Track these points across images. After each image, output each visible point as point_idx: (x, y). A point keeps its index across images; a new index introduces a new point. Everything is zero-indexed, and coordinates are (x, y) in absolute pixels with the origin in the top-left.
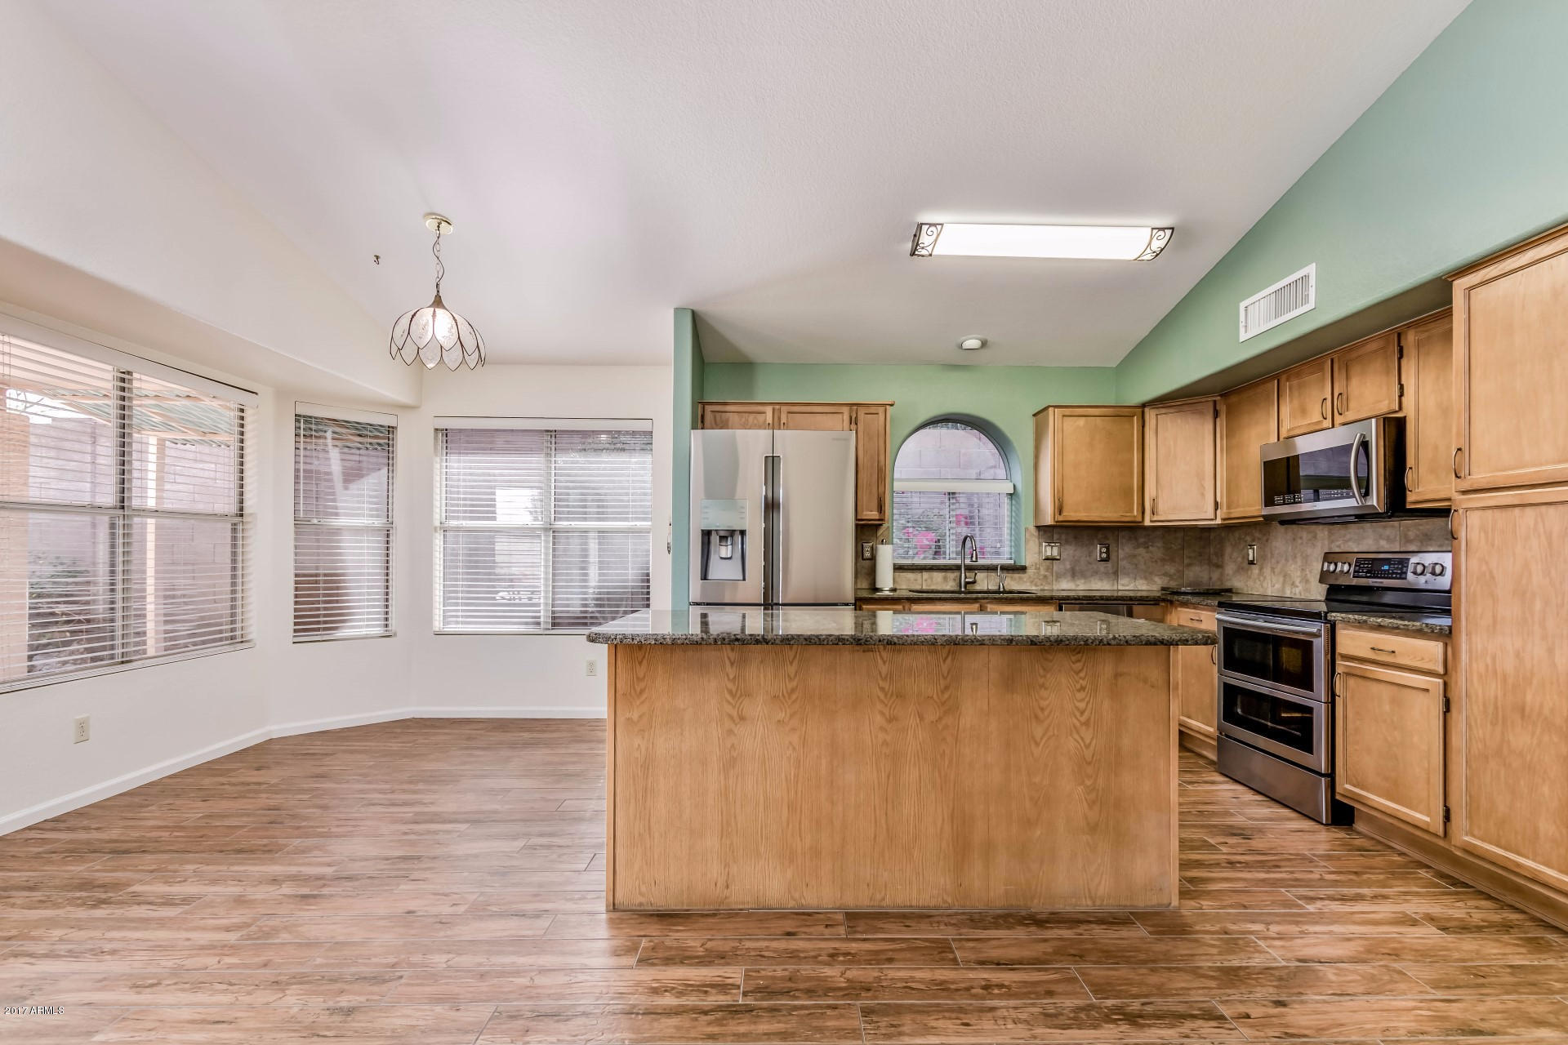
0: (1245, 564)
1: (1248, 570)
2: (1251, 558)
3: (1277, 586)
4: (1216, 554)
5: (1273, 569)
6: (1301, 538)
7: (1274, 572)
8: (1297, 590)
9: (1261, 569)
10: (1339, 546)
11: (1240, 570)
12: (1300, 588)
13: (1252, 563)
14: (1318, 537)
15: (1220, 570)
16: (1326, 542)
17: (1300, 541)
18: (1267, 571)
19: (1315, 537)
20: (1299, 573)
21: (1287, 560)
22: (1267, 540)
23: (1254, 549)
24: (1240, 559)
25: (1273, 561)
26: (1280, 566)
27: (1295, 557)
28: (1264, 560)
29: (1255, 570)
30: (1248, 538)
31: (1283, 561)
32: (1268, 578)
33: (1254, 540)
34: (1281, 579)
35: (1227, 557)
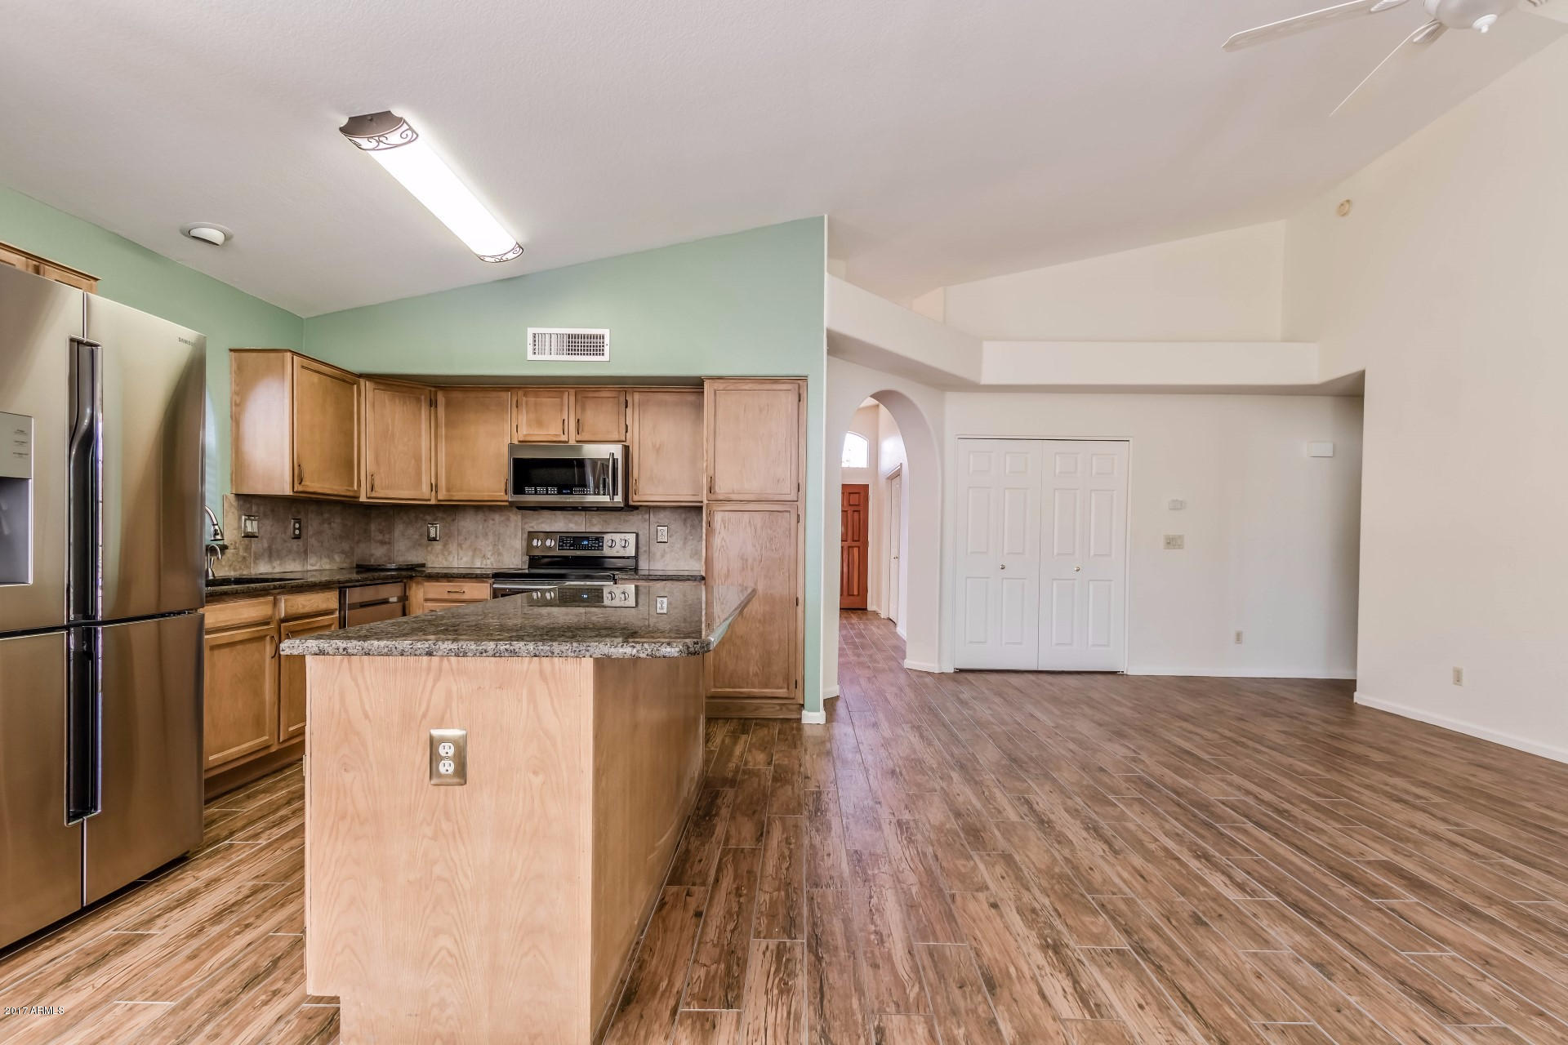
0: (425, 541)
1: (427, 547)
2: (432, 535)
3: (465, 559)
4: (381, 532)
5: (460, 545)
6: (493, 520)
7: (461, 548)
8: (489, 562)
9: (445, 545)
10: (532, 527)
11: (416, 545)
12: (492, 559)
13: (435, 539)
14: (511, 519)
15: (385, 547)
16: (520, 524)
17: (491, 522)
18: (453, 547)
19: (508, 519)
20: (491, 548)
21: (477, 537)
22: (453, 520)
23: (436, 527)
24: (416, 536)
25: (461, 538)
26: (468, 542)
27: (487, 534)
28: (449, 537)
29: (438, 546)
30: (428, 518)
31: (473, 537)
32: (454, 552)
33: (435, 520)
34: (470, 553)
35: (397, 534)
